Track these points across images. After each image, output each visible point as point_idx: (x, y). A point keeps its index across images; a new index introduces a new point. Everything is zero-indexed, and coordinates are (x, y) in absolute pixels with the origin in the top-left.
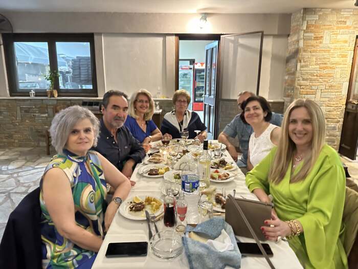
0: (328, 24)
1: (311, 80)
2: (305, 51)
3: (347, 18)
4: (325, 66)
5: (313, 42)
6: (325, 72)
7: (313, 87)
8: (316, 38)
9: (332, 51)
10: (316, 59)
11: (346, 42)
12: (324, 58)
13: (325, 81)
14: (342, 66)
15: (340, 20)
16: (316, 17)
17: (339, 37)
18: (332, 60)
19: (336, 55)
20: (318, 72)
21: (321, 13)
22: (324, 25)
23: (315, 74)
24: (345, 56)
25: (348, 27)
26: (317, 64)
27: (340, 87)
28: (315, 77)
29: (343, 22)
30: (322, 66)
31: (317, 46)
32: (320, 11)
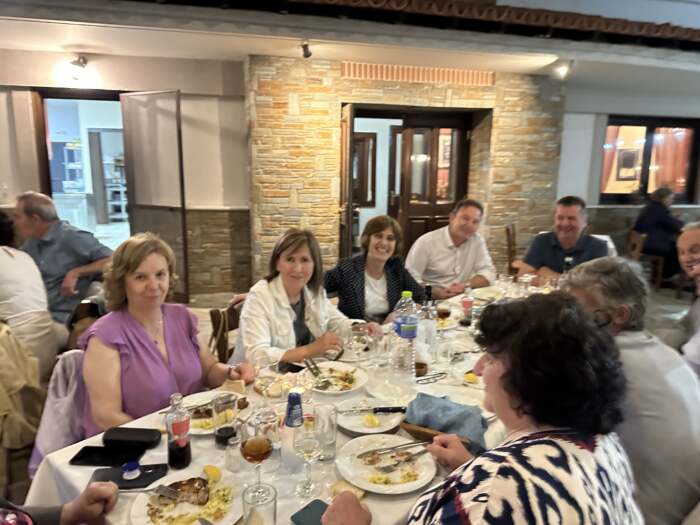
0: (294, 82)
1: (278, 174)
2: (261, 125)
3: (321, 73)
4: (297, 150)
5: (273, 112)
6: (299, 160)
7: (284, 186)
8: (278, 105)
9: (306, 128)
10: (283, 139)
11: (325, 112)
12: (296, 138)
13: (301, 176)
14: (324, 151)
15: (312, 76)
16: (272, 71)
17: (314, 105)
18: (308, 141)
19: (313, 133)
20: (289, 160)
21: (279, 65)
22: (287, 85)
23: (284, 164)
24: (327, 136)
25: (326, 90)
26: (285, 148)
27: (327, 185)
28: (285, 169)
29: (317, 80)
30: (292, 150)
31: (280, 117)
32: (278, 61)
